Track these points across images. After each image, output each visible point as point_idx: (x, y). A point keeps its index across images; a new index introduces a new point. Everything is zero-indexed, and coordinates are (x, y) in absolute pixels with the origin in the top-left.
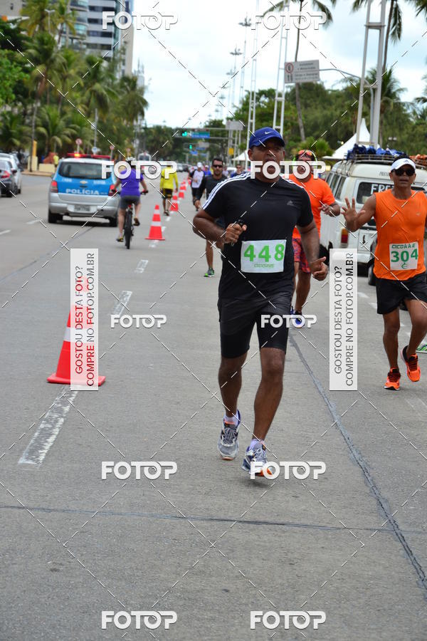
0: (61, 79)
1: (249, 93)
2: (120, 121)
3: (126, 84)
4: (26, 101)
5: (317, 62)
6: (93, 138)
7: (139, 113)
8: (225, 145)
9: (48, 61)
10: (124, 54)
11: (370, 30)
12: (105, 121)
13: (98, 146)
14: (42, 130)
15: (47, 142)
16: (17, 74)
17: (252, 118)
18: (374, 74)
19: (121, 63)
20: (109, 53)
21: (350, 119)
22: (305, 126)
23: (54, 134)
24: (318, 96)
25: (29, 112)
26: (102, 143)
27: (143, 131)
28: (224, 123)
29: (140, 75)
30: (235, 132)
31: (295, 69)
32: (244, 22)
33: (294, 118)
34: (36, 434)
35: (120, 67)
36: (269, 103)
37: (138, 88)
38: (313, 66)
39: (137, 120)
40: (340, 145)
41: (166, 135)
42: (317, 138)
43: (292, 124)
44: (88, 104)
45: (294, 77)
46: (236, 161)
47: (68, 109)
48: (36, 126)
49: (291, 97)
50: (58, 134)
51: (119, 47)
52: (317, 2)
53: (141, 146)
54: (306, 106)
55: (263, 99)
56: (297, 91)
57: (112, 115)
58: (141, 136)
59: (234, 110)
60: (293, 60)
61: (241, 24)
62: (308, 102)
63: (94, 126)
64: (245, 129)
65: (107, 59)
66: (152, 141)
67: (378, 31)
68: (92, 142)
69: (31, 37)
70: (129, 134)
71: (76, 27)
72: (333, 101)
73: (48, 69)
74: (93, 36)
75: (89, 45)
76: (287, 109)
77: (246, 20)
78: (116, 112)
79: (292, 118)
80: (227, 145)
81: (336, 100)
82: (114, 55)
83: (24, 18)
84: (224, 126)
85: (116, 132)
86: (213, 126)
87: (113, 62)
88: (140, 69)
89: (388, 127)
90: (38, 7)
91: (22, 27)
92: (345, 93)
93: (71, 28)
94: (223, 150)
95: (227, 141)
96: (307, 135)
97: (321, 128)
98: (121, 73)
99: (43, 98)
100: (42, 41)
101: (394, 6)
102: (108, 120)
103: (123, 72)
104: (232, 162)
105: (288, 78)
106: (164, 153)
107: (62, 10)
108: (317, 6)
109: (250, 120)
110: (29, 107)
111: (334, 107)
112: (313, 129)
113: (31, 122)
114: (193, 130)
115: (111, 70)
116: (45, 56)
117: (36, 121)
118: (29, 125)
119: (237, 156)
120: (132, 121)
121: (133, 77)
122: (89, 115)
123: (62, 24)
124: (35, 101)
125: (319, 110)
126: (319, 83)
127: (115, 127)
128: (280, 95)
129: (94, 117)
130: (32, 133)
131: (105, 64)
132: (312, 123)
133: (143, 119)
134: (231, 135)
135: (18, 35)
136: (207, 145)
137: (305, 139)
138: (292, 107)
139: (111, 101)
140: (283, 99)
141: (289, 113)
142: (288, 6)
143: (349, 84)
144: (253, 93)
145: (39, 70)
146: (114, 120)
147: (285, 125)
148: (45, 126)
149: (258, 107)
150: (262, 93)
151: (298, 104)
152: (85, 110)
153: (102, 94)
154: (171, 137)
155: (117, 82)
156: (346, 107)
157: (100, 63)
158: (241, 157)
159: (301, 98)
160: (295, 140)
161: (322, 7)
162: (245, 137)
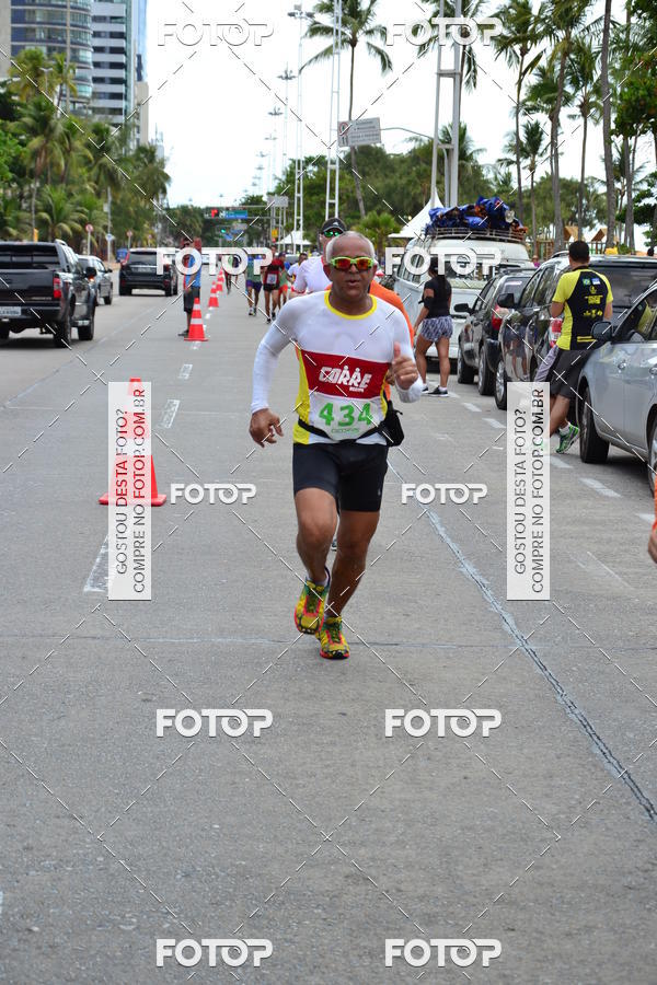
0: (64, 154)
1: (294, 162)
2: (138, 202)
3: (142, 155)
4: (21, 180)
5: (378, 119)
6: (105, 223)
7: (160, 191)
8: (266, 225)
9: (47, 131)
10: (138, 118)
11: (442, 79)
12: (118, 202)
13: (112, 233)
14: (45, 215)
15: (50, 230)
16: (12, 148)
17: (299, 192)
18: (446, 133)
19: (136, 130)
20: (121, 119)
22: (365, 200)
23: (59, 221)
24: (378, 162)
25: (26, 194)
26: (118, 228)
27: (164, 212)
28: (265, 199)
29: (158, 144)
30: (278, 209)
31: (351, 129)
32: (284, 75)
33: (351, 190)
34: (98, 560)
35: (133, 134)
36: (318, 172)
37: (158, 159)
38: (372, 126)
39: (158, 200)
40: (408, 221)
41: (194, 216)
42: (379, 213)
43: (348, 197)
44: (96, 183)
45: (350, 140)
47: (74, 189)
48: (37, 211)
49: (347, 165)
50: (65, 220)
51: (132, 110)
52: (372, 46)
53: (164, 229)
54: (364, 174)
55: (310, 168)
56: (353, 157)
57: (125, 194)
58: (163, 219)
59: (276, 183)
60: (347, 119)
61: (281, 77)
62: (367, 169)
63: (106, 208)
64: (291, 205)
65: (116, 125)
67: (452, 79)
68: (105, 228)
69: (25, 102)
70: (148, 215)
71: (77, 88)
72: (397, 167)
73: (47, 142)
74: (100, 98)
75: (94, 109)
76: (341, 178)
79: (347, 190)
80: (269, 226)
81: (400, 166)
82: (126, 120)
83: (15, 79)
84: (265, 203)
85: (133, 214)
86: (251, 204)
87: (126, 130)
88: (159, 137)
89: (465, 197)
90: (30, 65)
91: (13, 89)
92: (410, 157)
93: (72, 90)
94: (265, 232)
95: (268, 221)
96: (368, 209)
97: (383, 200)
98: (135, 143)
99: (43, 177)
100: (38, 107)
101: (467, 49)
102: (122, 200)
103: (138, 140)
105: (343, 140)
107: (60, 68)
108: (373, 50)
109: (296, 195)
110: (26, 188)
111: (398, 175)
112: (373, 202)
113: (30, 207)
114: (227, 209)
115: (123, 140)
116: (43, 125)
117: (36, 206)
118: (29, 210)
119: (282, 238)
120: (152, 201)
121: (151, 147)
122: (98, 195)
123: (61, 85)
124: (33, 181)
125: (380, 179)
126: (378, 145)
127: (131, 209)
128: (333, 163)
129: (107, 197)
130: (31, 219)
131: (115, 132)
132: (372, 195)
133: (164, 198)
134: (273, 214)
135: (9, 100)
136: (244, 227)
137: (366, 214)
138: (348, 177)
140: (337, 166)
141: (343, 185)
142: (338, 53)
143: (415, 145)
144: (299, 161)
145: (36, 142)
146: (130, 201)
147: (340, 198)
148: (48, 210)
149: (306, 177)
150: (309, 161)
151: (356, 172)
152: (95, 189)
154: (200, 219)
155: (131, 153)
156: (414, 174)
157: (108, 131)
158: (287, 240)
159: (358, 164)
160: (353, 217)
161: (380, 52)
162: (290, 214)
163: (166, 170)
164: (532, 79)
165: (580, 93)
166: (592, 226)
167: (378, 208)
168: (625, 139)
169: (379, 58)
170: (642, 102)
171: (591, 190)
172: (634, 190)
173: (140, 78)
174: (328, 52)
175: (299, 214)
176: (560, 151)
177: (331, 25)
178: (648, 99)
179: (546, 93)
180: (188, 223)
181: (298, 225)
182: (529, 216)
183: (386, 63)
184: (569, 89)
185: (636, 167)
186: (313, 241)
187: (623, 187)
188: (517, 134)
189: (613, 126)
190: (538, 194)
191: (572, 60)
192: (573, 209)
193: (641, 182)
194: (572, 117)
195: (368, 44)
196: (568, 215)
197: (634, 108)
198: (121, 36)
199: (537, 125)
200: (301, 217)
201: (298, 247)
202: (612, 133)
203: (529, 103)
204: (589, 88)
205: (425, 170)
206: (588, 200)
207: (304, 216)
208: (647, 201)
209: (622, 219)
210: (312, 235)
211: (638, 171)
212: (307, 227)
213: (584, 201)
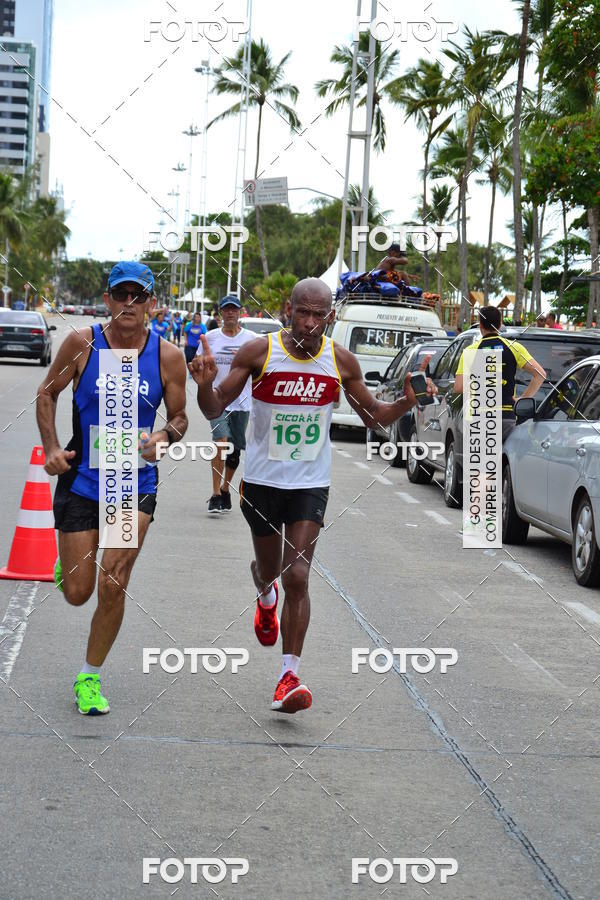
1: (197, 218)
2: (36, 254)
3: (42, 207)
5: (285, 179)
6: (2, 275)
7: (59, 244)
8: (166, 282)
10: (39, 170)
11: (353, 140)
12: (17, 253)
13: (9, 285)
18: (353, 195)
19: (36, 181)
20: (21, 170)
21: (324, 249)
22: (269, 258)
24: (282, 221)
26: (15, 281)
27: (63, 265)
28: (166, 255)
29: (59, 196)
30: (179, 266)
31: (258, 188)
32: (189, 131)
33: (253, 248)
35: (34, 186)
37: (58, 212)
38: (280, 185)
39: (56, 252)
41: (93, 270)
42: (283, 273)
43: (251, 256)
45: (257, 199)
46: (182, 302)
49: (251, 221)
51: (32, 160)
52: (281, 105)
53: (62, 283)
54: (268, 233)
56: (258, 216)
57: (25, 246)
58: (61, 272)
60: (253, 178)
61: (186, 133)
62: (271, 228)
64: (193, 262)
65: (18, 176)
66: (76, 278)
67: (363, 141)
68: (2, 279)
70: (46, 268)
72: (302, 227)
74: (1, 148)
77: (191, 128)
78: (30, 242)
79: (250, 248)
80: (169, 283)
81: (305, 227)
82: (26, 171)
84: (166, 259)
85: (31, 267)
86: (151, 260)
87: (26, 181)
88: (59, 189)
92: (315, 218)
95: (169, 277)
96: (271, 270)
97: (287, 260)
98: (35, 194)
101: (376, 111)
102: (20, 253)
103: (38, 192)
104: (176, 303)
105: (250, 199)
106: (90, 292)
108: (282, 110)
109: (198, 252)
111: (302, 235)
112: (277, 261)
115: (23, 191)
119: (182, 295)
120: (51, 254)
121: (51, 199)
125: (284, 238)
126: (283, 205)
127: (29, 261)
128: (237, 220)
129: (5, 249)
131: (15, 183)
132: (276, 255)
133: (63, 251)
134: (174, 270)
137: (270, 274)
139: (24, 227)
142: (246, 111)
143: (320, 206)
144: (202, 218)
146: (28, 253)
147: (243, 257)
150: (212, 217)
151: (260, 231)
153: (13, 220)
154: (99, 273)
155: (30, 204)
156: (318, 235)
157: (9, 181)
158: (187, 297)
159: (263, 223)
160: (255, 276)
161: (287, 110)
162: (192, 272)
163: (66, 223)
164: (440, 142)
165: (489, 158)
166: (498, 293)
167: (282, 267)
168: (535, 207)
169: (287, 117)
170: (553, 169)
171: (498, 256)
172: (542, 257)
173: (42, 129)
174: (236, 108)
175: (200, 272)
176: (467, 216)
177: (240, 83)
178: (559, 166)
179: (455, 157)
180: (87, 277)
181: (200, 283)
182: (434, 280)
183: (294, 122)
184: (479, 154)
185: (544, 233)
186: (214, 299)
187: (530, 254)
188: (424, 197)
189: (524, 193)
190: (444, 259)
191: (482, 125)
192: (478, 274)
193: (547, 250)
194: (480, 182)
195: (277, 102)
196: (475, 280)
197: (545, 175)
198: (24, 85)
199: (445, 188)
200: (203, 275)
201: (199, 304)
202: (523, 199)
203: (437, 167)
204: (499, 153)
205: (330, 231)
206: (493, 265)
207: (206, 273)
208: (554, 269)
209: (529, 286)
210: (213, 293)
211: (545, 238)
212: (208, 285)
213: (490, 267)
